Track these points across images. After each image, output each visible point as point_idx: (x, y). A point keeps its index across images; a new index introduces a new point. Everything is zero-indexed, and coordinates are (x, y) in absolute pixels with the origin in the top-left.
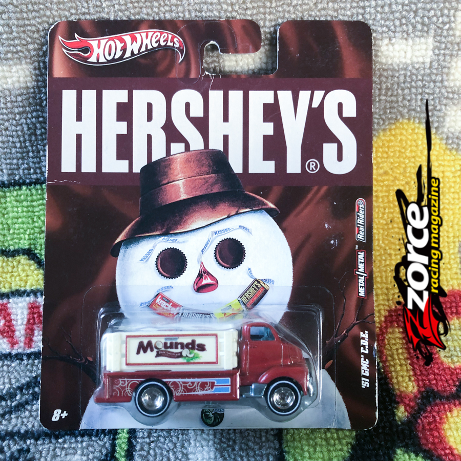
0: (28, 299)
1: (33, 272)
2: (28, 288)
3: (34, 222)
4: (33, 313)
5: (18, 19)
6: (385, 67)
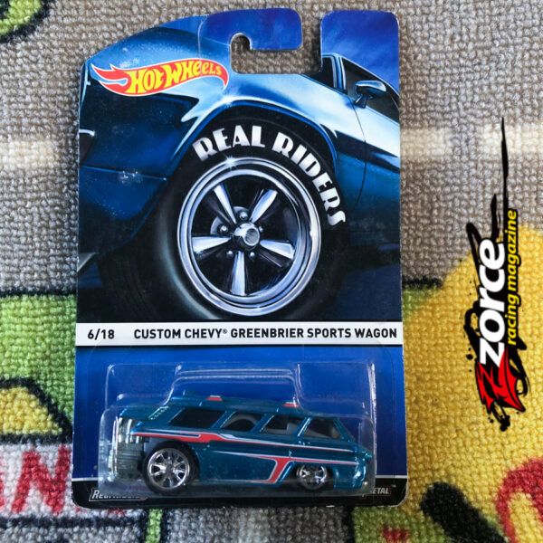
0: (23, 447)
1: (34, 411)
2: (24, 432)
4: (30, 467)
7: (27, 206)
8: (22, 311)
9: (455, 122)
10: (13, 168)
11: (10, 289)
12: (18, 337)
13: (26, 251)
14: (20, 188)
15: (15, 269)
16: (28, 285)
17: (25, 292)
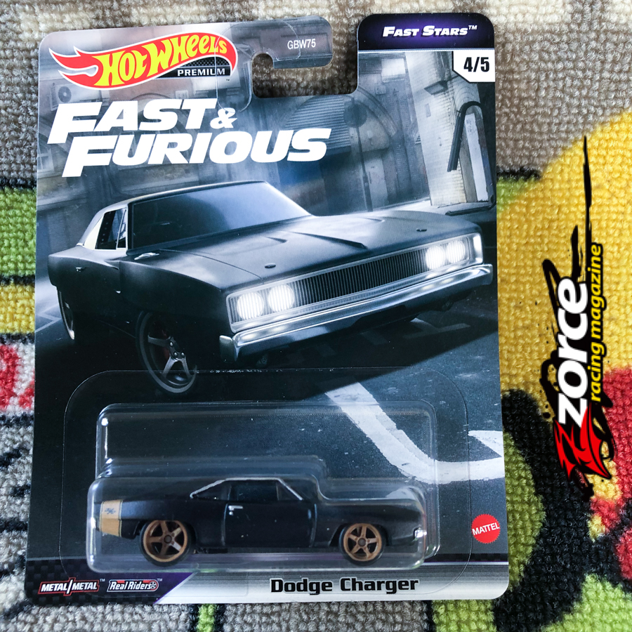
6: (616, 29)
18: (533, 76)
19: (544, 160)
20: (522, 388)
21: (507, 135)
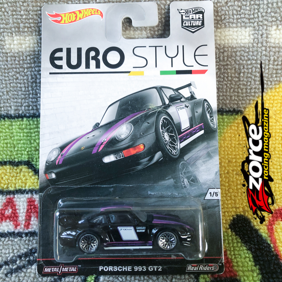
0: (27, 195)
1: (31, 177)
2: (27, 188)
3: (31, 143)
4: (31, 206)
5: (33, 6)
6: (274, 46)
7: (25, 71)
8: (24, 126)
9: (256, 24)
10: (17, 51)
11: (17, 115)
12: (22, 140)
13: (25, 95)
14: (21, 62)
15: (20, 104)
16: (26, 113)
17: (25, 116)
18: (237, 67)
19: (244, 105)
20: (242, 214)
21: (227, 94)
